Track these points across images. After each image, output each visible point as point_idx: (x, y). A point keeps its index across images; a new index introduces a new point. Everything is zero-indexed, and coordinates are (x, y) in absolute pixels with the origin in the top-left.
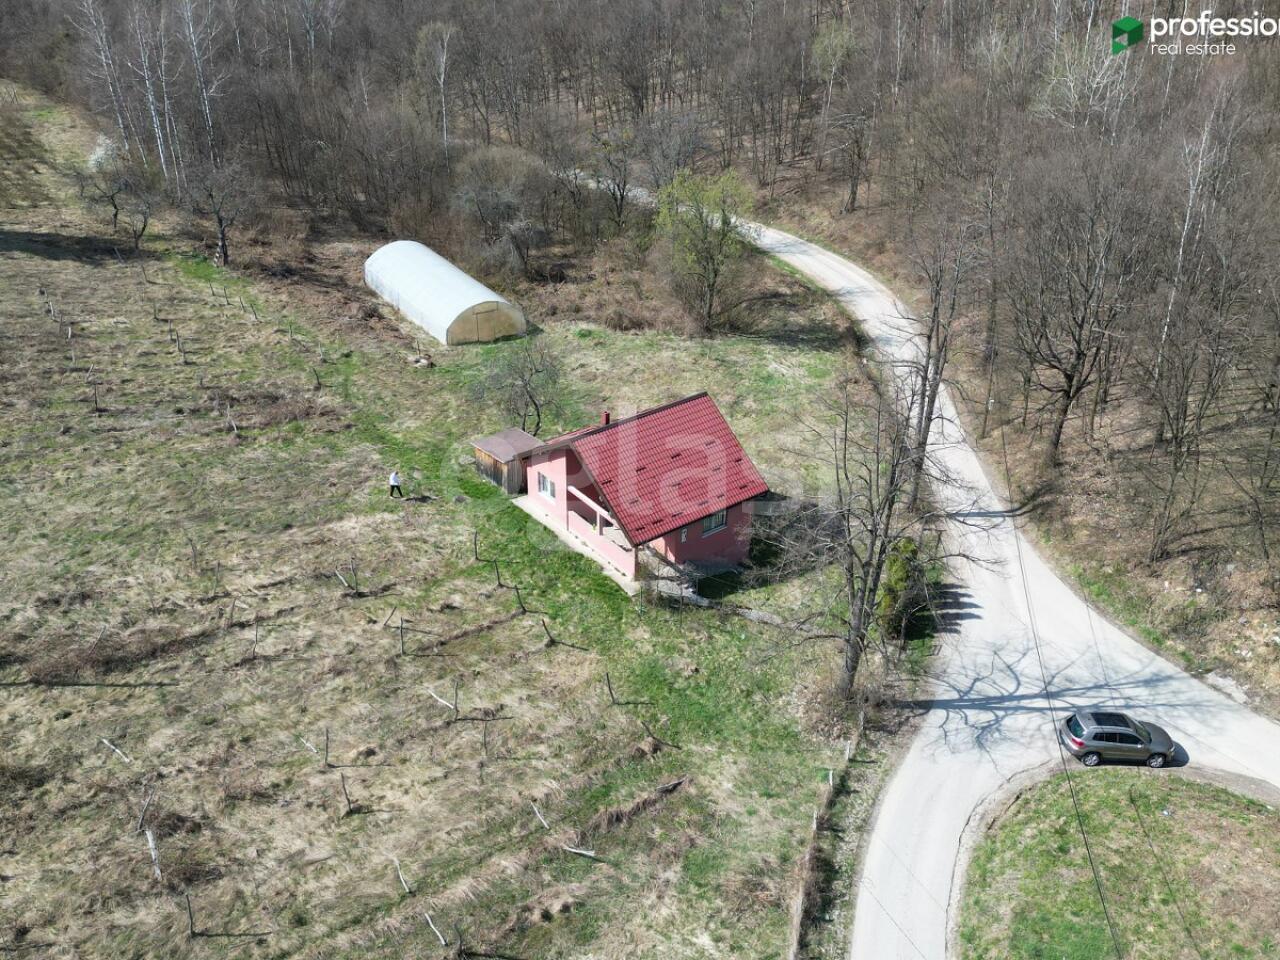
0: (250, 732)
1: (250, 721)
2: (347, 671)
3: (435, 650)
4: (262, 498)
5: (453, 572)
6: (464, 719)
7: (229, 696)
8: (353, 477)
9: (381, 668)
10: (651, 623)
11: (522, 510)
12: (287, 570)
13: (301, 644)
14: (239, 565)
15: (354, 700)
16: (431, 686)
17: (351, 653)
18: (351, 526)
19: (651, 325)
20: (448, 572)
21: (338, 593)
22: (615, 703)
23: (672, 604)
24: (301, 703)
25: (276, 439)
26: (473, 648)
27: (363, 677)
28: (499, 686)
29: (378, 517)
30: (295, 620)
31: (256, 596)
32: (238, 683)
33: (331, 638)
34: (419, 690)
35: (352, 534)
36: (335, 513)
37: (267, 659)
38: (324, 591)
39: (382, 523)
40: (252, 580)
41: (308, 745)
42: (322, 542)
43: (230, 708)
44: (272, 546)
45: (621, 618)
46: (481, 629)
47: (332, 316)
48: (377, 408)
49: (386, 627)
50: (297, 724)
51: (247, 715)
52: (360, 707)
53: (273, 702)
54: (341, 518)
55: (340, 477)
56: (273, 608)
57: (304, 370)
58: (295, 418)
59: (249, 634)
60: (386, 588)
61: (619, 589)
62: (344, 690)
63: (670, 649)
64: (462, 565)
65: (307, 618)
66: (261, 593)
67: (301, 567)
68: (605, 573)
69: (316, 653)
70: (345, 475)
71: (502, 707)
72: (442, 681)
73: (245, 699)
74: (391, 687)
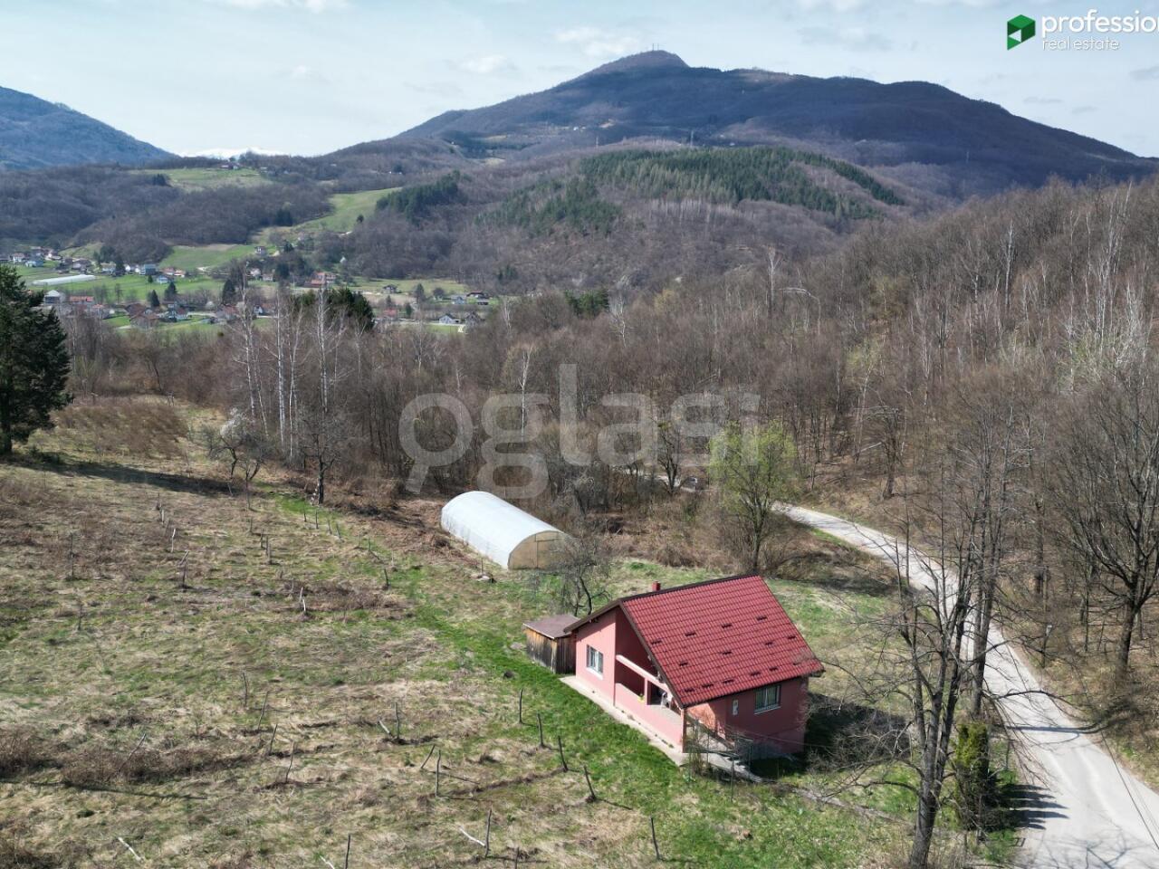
0: (270, 845)
1: (272, 837)
2: (378, 803)
3: (471, 795)
4: (319, 660)
5: (495, 732)
6: (496, 857)
7: (255, 813)
8: (410, 652)
9: (414, 804)
10: (699, 791)
11: (568, 687)
12: (332, 716)
13: (335, 776)
14: (288, 708)
15: (382, 828)
16: (463, 826)
17: (384, 788)
18: (401, 688)
19: (700, 565)
20: (491, 732)
21: (379, 738)
22: (659, 858)
23: (723, 776)
24: (328, 825)
25: (341, 620)
26: (511, 798)
27: (393, 810)
28: (535, 833)
29: (427, 683)
30: (333, 756)
31: (298, 733)
32: (267, 803)
33: (366, 774)
34: (449, 826)
35: (401, 694)
36: (387, 677)
37: (300, 785)
38: (366, 736)
39: (431, 688)
40: (297, 720)
41: (328, 863)
42: (370, 697)
43: (254, 823)
44: (322, 695)
45: (667, 784)
46: (519, 781)
47: (407, 542)
48: (439, 605)
49: (423, 771)
50: (318, 844)
51: (268, 831)
52: (386, 835)
53: (299, 822)
54: (391, 681)
55: (395, 651)
56: (313, 745)
57: (375, 575)
58: (362, 607)
59: (284, 763)
60: (427, 739)
61: (665, 759)
62: (373, 819)
63: (721, 815)
64: (505, 726)
65: (346, 755)
66: (306, 731)
67: (347, 715)
68: (652, 744)
69: (349, 785)
70: (400, 650)
71: (536, 851)
72: (475, 823)
73: (271, 817)
74: (421, 821)
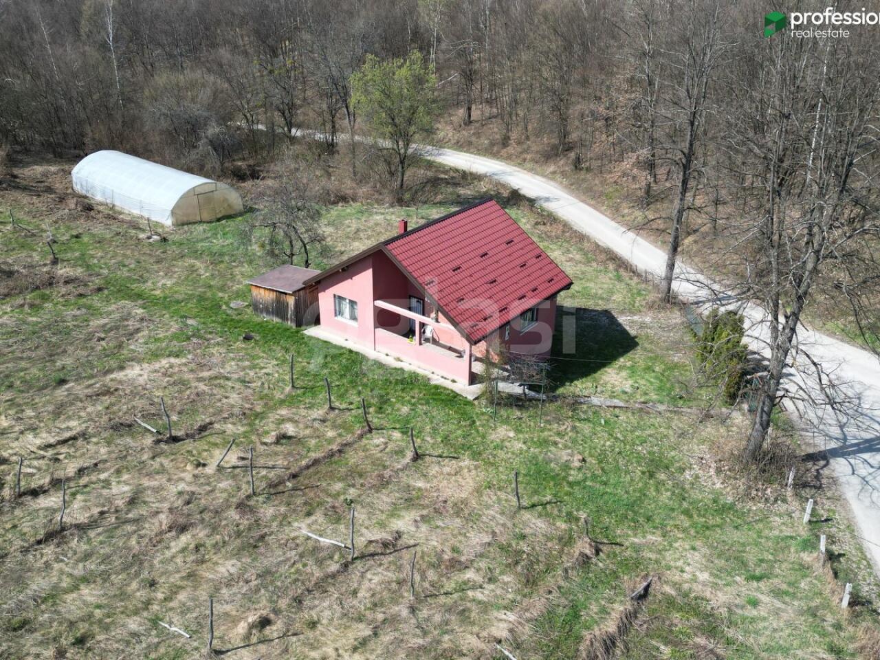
0: (83, 628)
1: (79, 613)
2: (192, 525)
3: (289, 484)
4: (21, 358)
5: (271, 403)
6: (362, 557)
7: (39, 584)
8: (122, 331)
9: (233, 514)
10: (506, 421)
11: (318, 339)
12: (75, 426)
13: (120, 503)
14: (12, 427)
15: (215, 558)
16: (303, 525)
17: (188, 503)
18: (136, 373)
20: (266, 404)
21: (149, 440)
22: (520, 508)
24: (145, 575)
25: (22, 306)
26: (332, 476)
27: (214, 529)
28: (382, 512)
29: (164, 362)
30: (103, 476)
31: (44, 457)
32: (47, 565)
33: (156, 490)
34: (289, 532)
35: (141, 381)
36: (114, 363)
37: (82, 528)
38: (128, 440)
39: (171, 367)
40: (32, 441)
41: (173, 629)
42: (108, 392)
43: (45, 600)
44: (48, 402)
45: (474, 422)
46: (331, 454)
47: (51, 211)
48: (124, 273)
49: (220, 469)
50: (147, 604)
51: (72, 605)
52: (227, 567)
53: (105, 581)
54: (122, 368)
55: (106, 332)
56: (71, 468)
57: (36, 250)
58: (38, 288)
59: (44, 502)
60: (203, 428)
61: (456, 395)
62: (197, 548)
64: (278, 395)
65: (118, 472)
66: (50, 453)
67: (92, 420)
68: (433, 383)
69: (143, 511)
70: (111, 330)
71: (399, 535)
72: (313, 518)
73: (64, 585)
74: (256, 534)
